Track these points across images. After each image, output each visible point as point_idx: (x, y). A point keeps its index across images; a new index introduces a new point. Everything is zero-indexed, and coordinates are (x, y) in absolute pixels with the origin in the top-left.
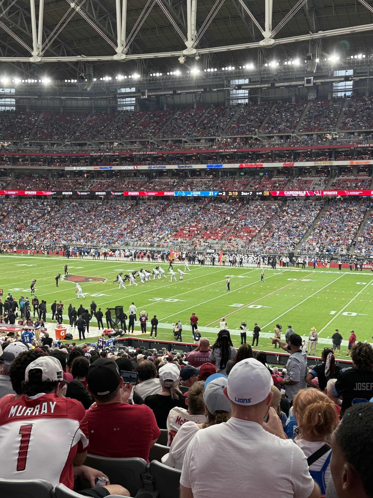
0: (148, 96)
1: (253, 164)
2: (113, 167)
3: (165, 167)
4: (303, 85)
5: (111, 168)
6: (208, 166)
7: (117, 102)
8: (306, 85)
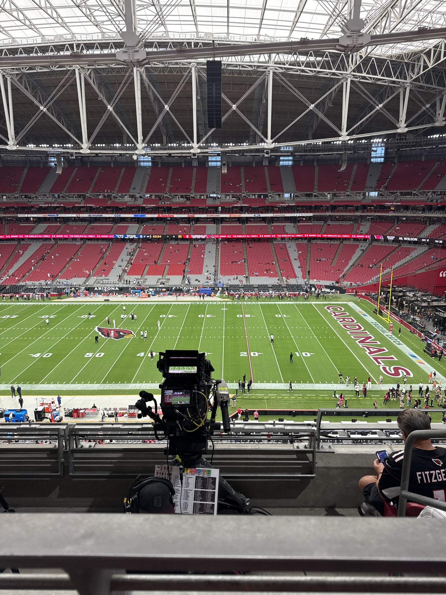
0: (76, 157)
1: (167, 215)
2: (59, 215)
3: (102, 216)
4: (191, 157)
5: (57, 215)
6: (135, 216)
7: (47, 159)
8: (192, 157)
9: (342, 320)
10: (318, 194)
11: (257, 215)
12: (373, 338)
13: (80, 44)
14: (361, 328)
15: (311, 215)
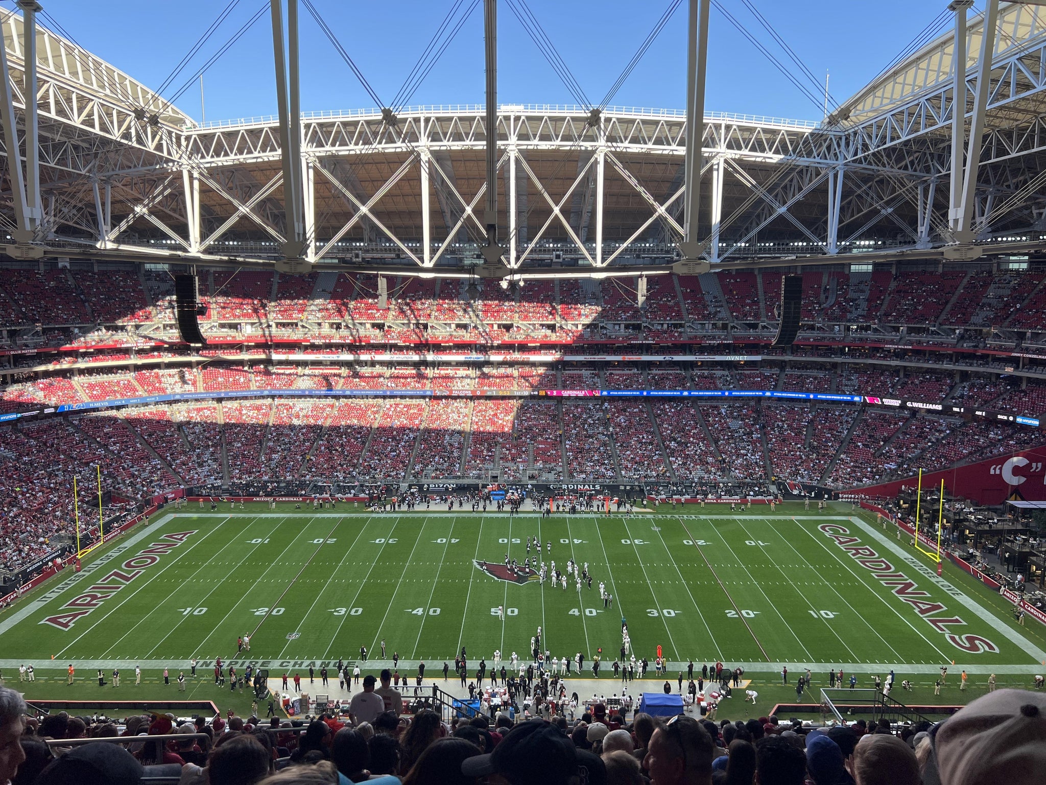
1: (519, 356)
2: (341, 356)
6: (466, 358)
9: (854, 552)
10: (768, 324)
11: (668, 358)
12: (916, 585)
13: (430, 118)
14: (890, 568)
15: (758, 358)
